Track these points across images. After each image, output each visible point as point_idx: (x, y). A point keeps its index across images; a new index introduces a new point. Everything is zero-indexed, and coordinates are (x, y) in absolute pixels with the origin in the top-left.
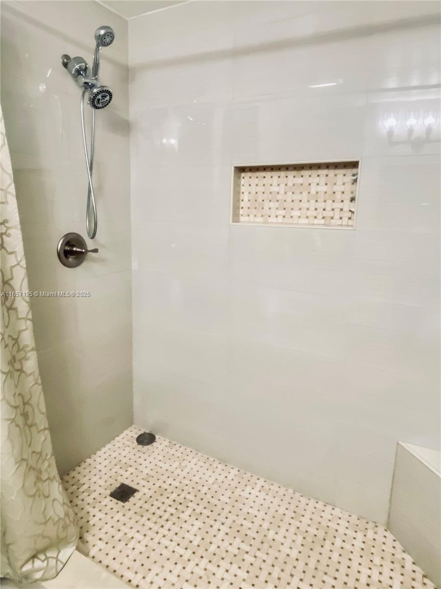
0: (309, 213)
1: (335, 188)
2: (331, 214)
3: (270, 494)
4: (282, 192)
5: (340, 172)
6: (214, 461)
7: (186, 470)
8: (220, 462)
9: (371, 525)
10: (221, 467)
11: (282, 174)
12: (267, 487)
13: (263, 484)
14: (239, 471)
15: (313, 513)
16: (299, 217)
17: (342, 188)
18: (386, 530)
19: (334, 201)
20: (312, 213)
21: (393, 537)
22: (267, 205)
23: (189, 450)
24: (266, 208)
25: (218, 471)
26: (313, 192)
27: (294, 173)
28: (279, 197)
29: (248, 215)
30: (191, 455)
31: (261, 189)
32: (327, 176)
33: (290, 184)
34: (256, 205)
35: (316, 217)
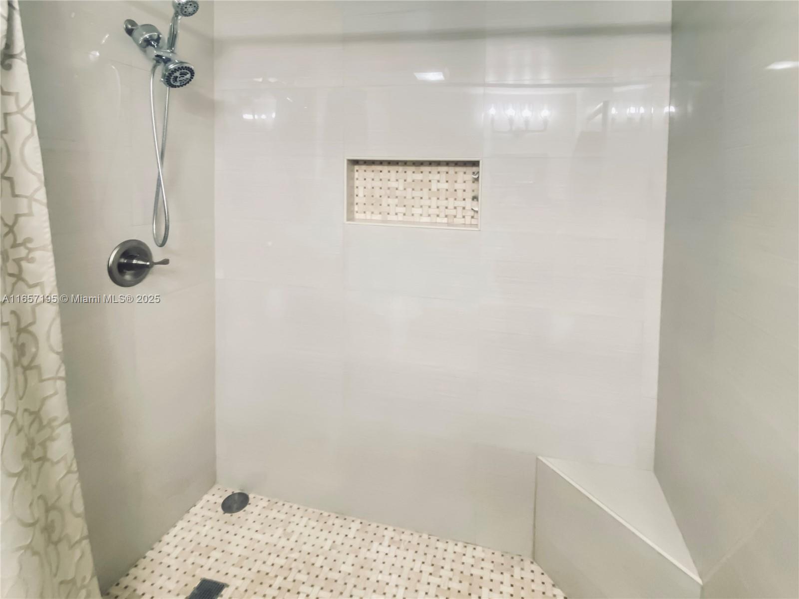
0: (431, 211)
1: (457, 186)
2: (453, 212)
3: (402, 547)
4: (401, 188)
5: (460, 170)
6: (329, 516)
7: (294, 538)
8: (337, 515)
9: (517, 559)
10: (338, 522)
11: (400, 169)
12: (397, 538)
13: (392, 534)
14: (361, 523)
15: (453, 561)
16: (421, 215)
17: (463, 186)
18: (532, 563)
19: (455, 199)
20: (433, 211)
21: (540, 569)
22: (385, 201)
23: (295, 506)
24: (384, 204)
25: (335, 529)
26: (434, 188)
27: (413, 168)
28: (398, 193)
29: (365, 212)
30: (299, 514)
31: (377, 184)
32: (447, 173)
33: (409, 180)
34: (373, 202)
35: (438, 216)
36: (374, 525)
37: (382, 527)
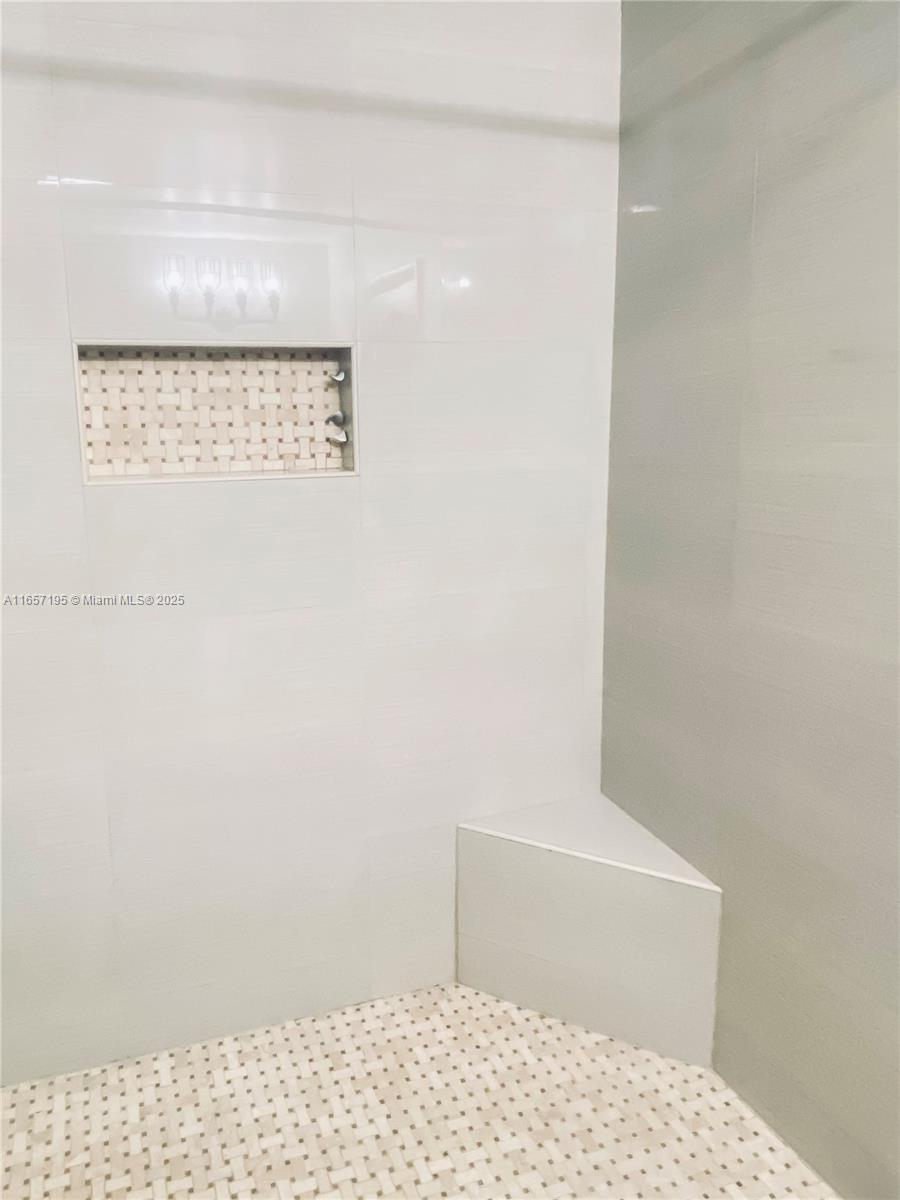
0: (251, 449)
2: (293, 448)
4: (187, 405)
5: (302, 367)
11: (183, 366)
12: (248, 1048)
13: (237, 1046)
14: (171, 1055)
16: (233, 458)
17: (308, 398)
19: (296, 424)
20: (257, 448)
21: (471, 990)
22: (153, 434)
26: (254, 405)
27: (210, 365)
28: (180, 417)
29: (109, 461)
31: (133, 398)
32: (277, 373)
33: (203, 389)
34: (128, 437)
35: (266, 457)
36: (196, 1048)
37: (212, 1045)
